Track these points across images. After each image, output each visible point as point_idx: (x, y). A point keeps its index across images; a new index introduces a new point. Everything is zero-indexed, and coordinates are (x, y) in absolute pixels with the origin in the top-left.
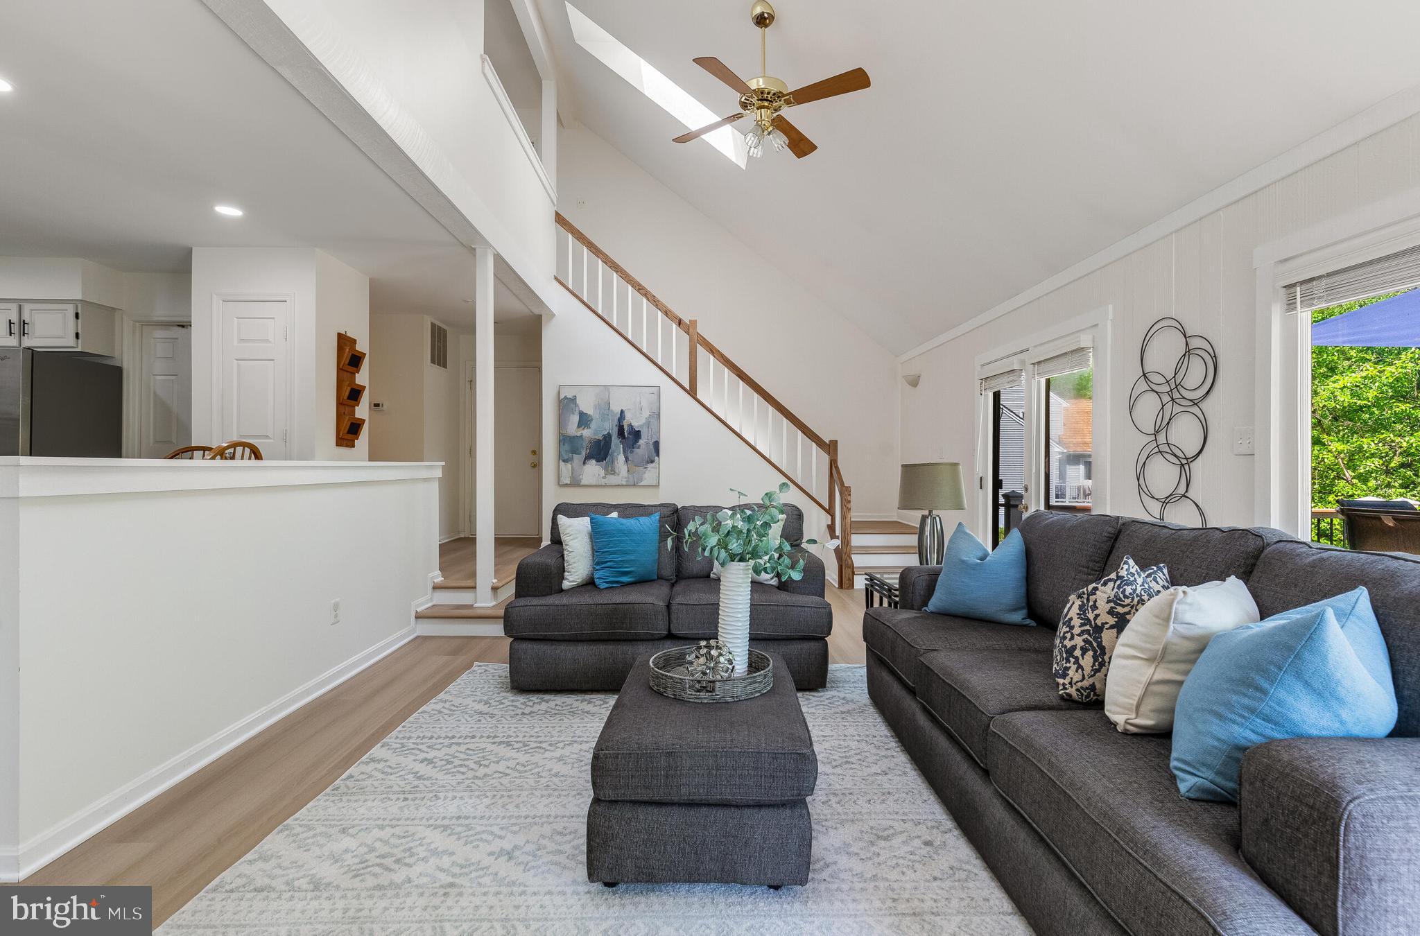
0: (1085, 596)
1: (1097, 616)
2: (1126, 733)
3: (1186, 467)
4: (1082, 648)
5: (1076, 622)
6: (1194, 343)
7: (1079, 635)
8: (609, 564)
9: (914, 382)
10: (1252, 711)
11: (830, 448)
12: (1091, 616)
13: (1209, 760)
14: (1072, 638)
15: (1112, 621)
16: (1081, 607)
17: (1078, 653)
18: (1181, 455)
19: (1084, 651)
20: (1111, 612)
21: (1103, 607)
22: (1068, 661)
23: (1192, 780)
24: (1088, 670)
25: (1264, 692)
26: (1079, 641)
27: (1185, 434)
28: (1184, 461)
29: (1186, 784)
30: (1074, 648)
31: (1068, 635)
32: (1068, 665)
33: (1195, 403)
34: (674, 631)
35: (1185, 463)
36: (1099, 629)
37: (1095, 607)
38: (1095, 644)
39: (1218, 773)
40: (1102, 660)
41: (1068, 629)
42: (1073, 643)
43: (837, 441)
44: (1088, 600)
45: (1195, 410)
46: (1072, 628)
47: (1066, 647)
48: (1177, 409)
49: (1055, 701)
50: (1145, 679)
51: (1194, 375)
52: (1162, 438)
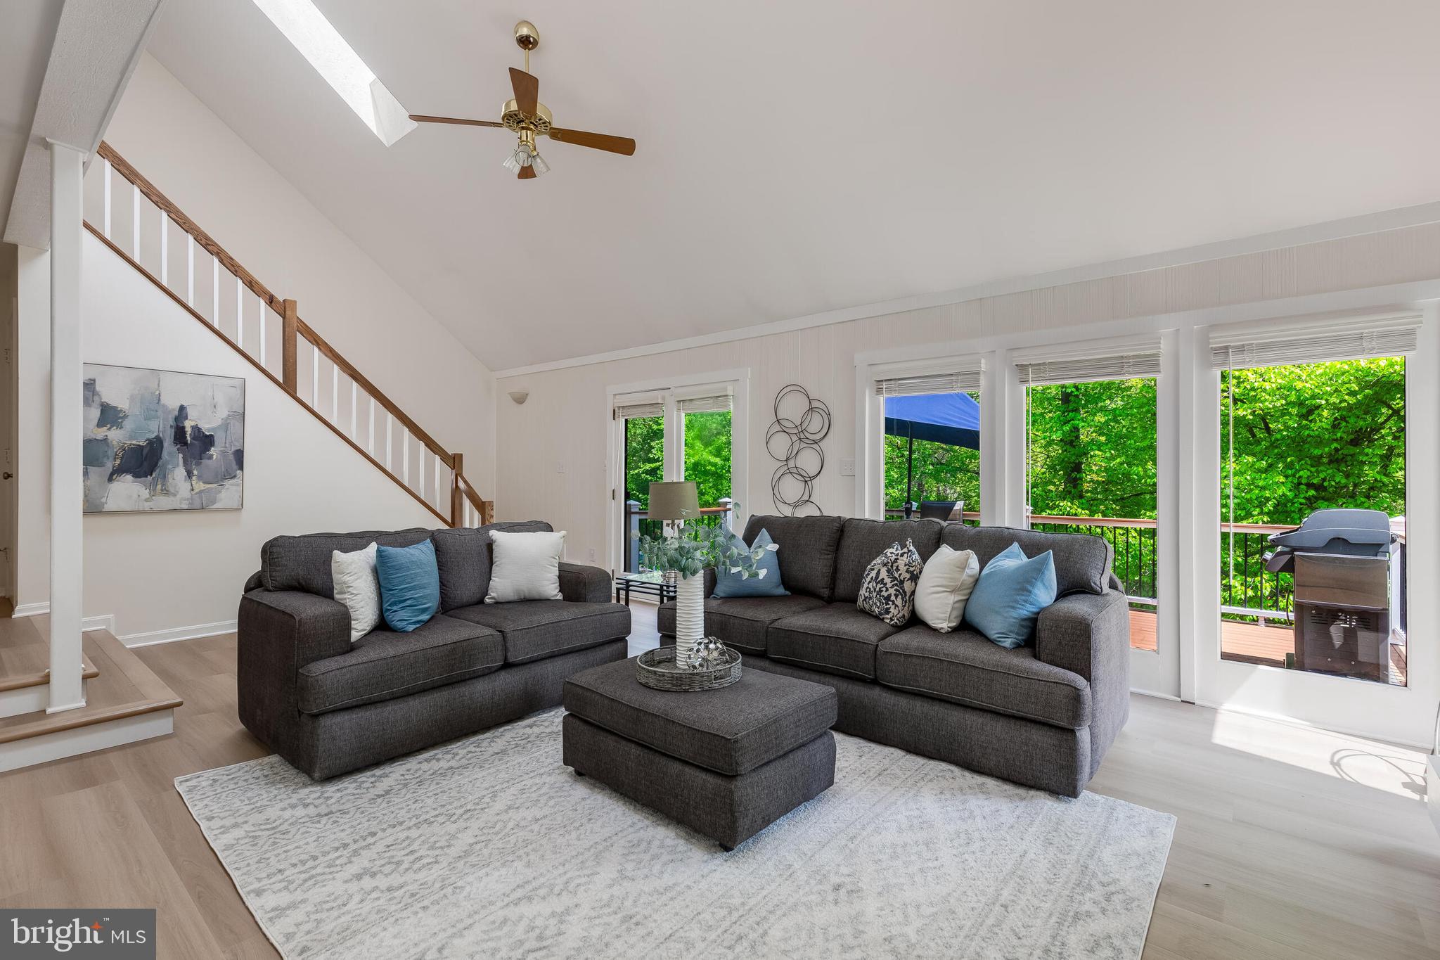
0: (890, 564)
1: (900, 574)
2: (948, 633)
3: (809, 483)
4: (895, 595)
5: (887, 580)
6: (815, 404)
7: (891, 588)
8: (409, 602)
9: (520, 400)
10: (1026, 601)
11: (454, 462)
12: (897, 575)
13: (1012, 629)
14: (887, 590)
15: (908, 576)
16: (888, 571)
17: (893, 598)
18: (805, 475)
19: (896, 596)
20: (907, 571)
21: (903, 568)
22: (887, 604)
23: (1009, 641)
24: (900, 606)
25: (1030, 592)
26: (892, 591)
27: (808, 461)
28: (807, 479)
29: (1008, 643)
30: (890, 596)
31: (884, 589)
32: (888, 606)
33: (815, 442)
34: (511, 659)
35: (807, 480)
36: (902, 582)
37: (898, 569)
38: (901, 591)
39: (1017, 634)
40: (910, 598)
41: (882, 586)
42: (888, 593)
43: (462, 455)
44: (892, 566)
45: (815, 446)
46: (886, 584)
47: (883, 596)
48: (803, 445)
49: (891, 629)
50: (951, 602)
51: (815, 424)
52: (791, 463)
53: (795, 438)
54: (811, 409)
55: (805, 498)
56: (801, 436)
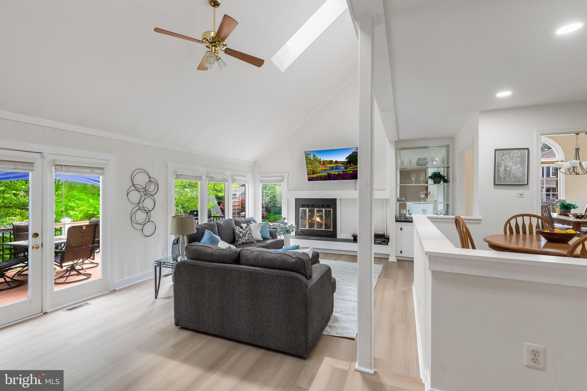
3: (149, 214)
6: (152, 179)
18: (147, 210)
27: (148, 203)
33: (152, 196)
35: (148, 212)
45: (152, 197)
48: (147, 197)
51: (151, 188)
52: (141, 205)
53: (142, 194)
54: (150, 181)
55: (147, 220)
56: (146, 192)
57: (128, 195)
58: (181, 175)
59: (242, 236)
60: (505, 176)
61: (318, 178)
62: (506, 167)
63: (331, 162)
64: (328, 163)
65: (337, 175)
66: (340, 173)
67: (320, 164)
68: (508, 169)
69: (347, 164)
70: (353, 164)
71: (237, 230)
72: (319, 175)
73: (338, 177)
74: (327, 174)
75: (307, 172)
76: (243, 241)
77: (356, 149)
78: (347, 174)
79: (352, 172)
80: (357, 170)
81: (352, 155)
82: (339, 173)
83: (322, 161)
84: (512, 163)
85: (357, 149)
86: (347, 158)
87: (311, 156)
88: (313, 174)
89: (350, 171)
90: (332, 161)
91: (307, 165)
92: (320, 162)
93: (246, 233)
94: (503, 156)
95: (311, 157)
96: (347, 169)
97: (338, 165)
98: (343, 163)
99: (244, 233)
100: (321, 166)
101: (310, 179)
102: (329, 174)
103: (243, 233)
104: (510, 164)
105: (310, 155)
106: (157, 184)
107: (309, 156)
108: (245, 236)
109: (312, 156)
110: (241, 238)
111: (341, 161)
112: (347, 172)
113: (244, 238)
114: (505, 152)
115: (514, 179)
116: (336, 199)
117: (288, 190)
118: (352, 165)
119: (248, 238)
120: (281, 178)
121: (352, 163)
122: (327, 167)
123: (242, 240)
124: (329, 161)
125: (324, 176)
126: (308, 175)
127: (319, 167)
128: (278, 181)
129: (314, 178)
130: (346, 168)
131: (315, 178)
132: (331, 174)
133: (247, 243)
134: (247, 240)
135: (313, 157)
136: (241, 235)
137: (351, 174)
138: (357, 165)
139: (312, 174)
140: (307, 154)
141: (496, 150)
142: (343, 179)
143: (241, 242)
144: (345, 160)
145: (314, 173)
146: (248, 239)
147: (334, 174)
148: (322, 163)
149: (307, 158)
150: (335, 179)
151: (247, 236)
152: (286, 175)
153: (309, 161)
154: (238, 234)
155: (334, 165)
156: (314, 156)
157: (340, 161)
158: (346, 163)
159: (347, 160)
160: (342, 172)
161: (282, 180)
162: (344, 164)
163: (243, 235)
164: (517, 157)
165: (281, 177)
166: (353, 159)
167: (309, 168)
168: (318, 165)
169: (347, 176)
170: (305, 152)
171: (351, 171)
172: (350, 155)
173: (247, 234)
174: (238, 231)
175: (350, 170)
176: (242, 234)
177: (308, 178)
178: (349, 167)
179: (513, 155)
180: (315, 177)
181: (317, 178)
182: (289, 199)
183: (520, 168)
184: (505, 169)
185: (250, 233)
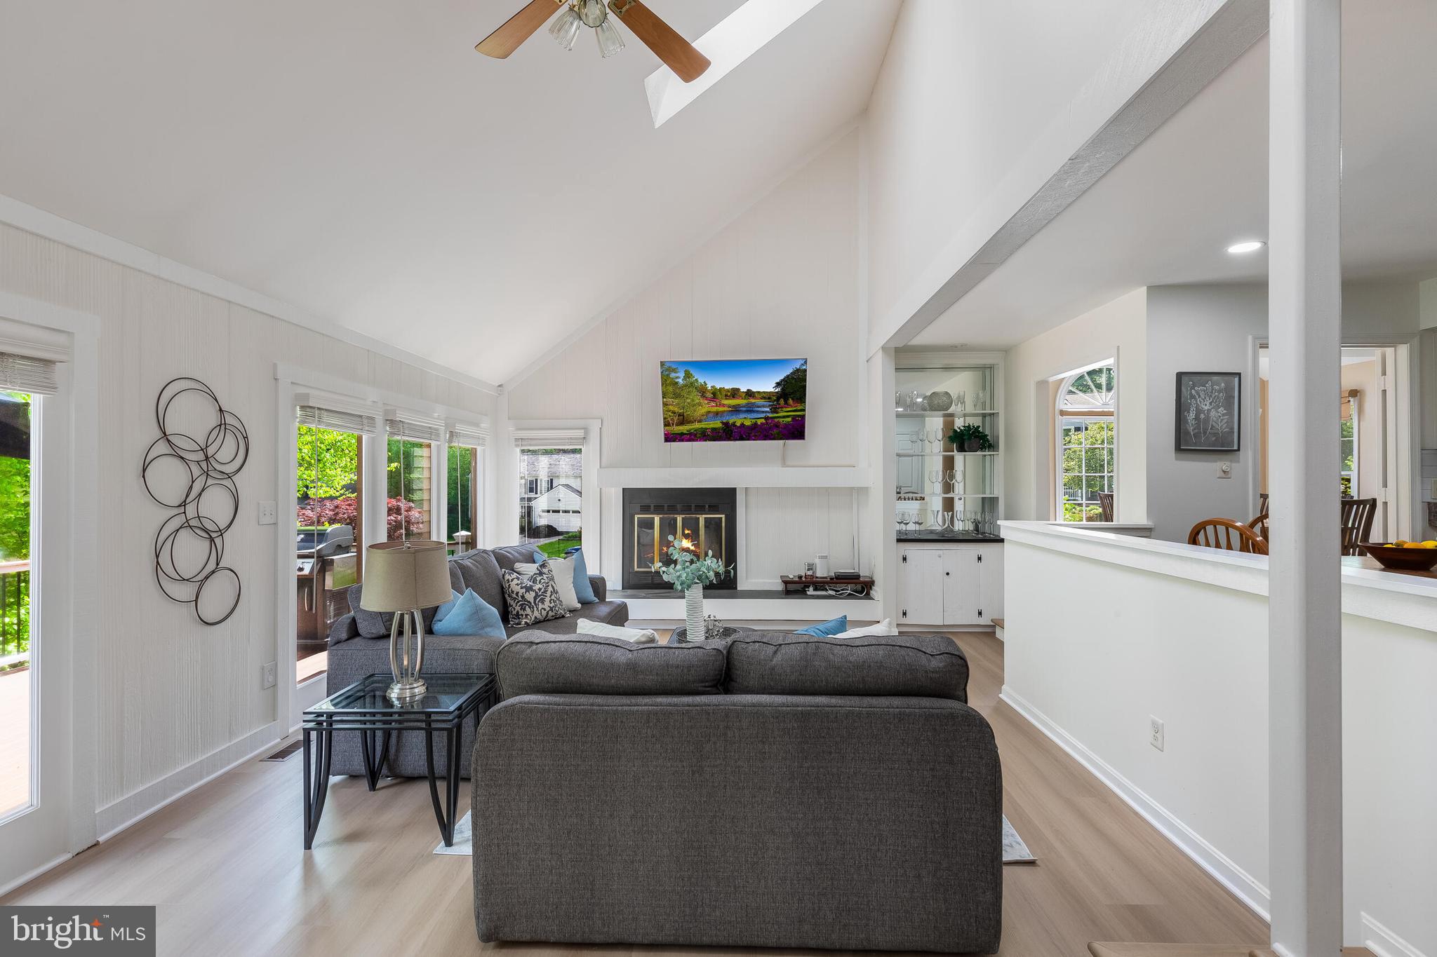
3: (218, 542)
18: (211, 528)
33: (229, 477)
35: (213, 536)
48: (210, 481)
51: (226, 451)
52: (191, 510)
53: (196, 471)
54: (222, 425)
55: (211, 566)
56: (207, 465)
57: (144, 470)
58: (319, 409)
59: (532, 601)
60: (1196, 431)
61: (695, 435)
62: (1199, 411)
63: (734, 393)
64: (726, 396)
65: (748, 427)
66: (759, 423)
67: (703, 396)
68: (1202, 416)
69: (778, 399)
70: (793, 399)
71: (516, 581)
72: (697, 426)
73: (753, 434)
74: (720, 425)
75: (665, 418)
76: (538, 616)
77: (803, 362)
78: (777, 426)
79: (790, 419)
80: (803, 417)
81: (793, 378)
82: (756, 424)
83: (710, 388)
84: (1211, 404)
85: (806, 362)
86: (778, 384)
87: (677, 375)
88: (681, 423)
89: (784, 417)
90: (738, 390)
91: (663, 397)
92: (702, 391)
93: (545, 591)
94: (1193, 388)
95: (677, 378)
96: (778, 413)
97: (753, 401)
98: (766, 396)
99: (540, 589)
100: (706, 402)
101: (669, 438)
102: (726, 424)
103: (536, 592)
104: (1206, 405)
105: (674, 371)
106: (246, 438)
107: (673, 375)
108: (542, 601)
109: (682, 375)
110: (530, 607)
111: (762, 391)
112: (777, 420)
113: (541, 606)
114: (1196, 378)
115: (1214, 439)
116: (735, 489)
117: (603, 465)
118: (790, 401)
119: (551, 605)
120: (580, 433)
121: (792, 396)
122: (724, 405)
123: (536, 611)
124: (728, 391)
125: (714, 429)
126: (665, 425)
127: (700, 404)
128: (572, 441)
129: (683, 434)
130: (774, 410)
131: (686, 434)
132: (734, 424)
133: (548, 620)
134: (548, 613)
135: (685, 379)
136: (530, 596)
137: (786, 425)
138: (805, 402)
139: (676, 425)
140: (667, 370)
141: (1180, 376)
142: (765, 439)
143: (533, 619)
144: (773, 390)
145: (683, 420)
146: (551, 609)
147: (742, 425)
148: (709, 395)
149: (666, 380)
150: (742, 439)
151: (547, 599)
152: (595, 426)
153: (671, 389)
154: (520, 594)
155: (744, 402)
156: (688, 375)
157: (759, 392)
158: (775, 398)
159: (778, 390)
160: (763, 421)
161: (584, 438)
162: (769, 398)
163: (535, 598)
164: (1219, 391)
165: (583, 431)
166: (794, 388)
167: (671, 408)
168: (698, 399)
169: (776, 431)
170: (662, 364)
171: (788, 416)
172: (788, 376)
173: (549, 594)
174: (518, 585)
175: (785, 415)
176: (533, 594)
177: (665, 434)
178: (782, 407)
179: (1212, 386)
180: (685, 432)
181: (691, 434)
182: (603, 491)
183: (1223, 415)
184: (1197, 418)
185: (554, 591)
